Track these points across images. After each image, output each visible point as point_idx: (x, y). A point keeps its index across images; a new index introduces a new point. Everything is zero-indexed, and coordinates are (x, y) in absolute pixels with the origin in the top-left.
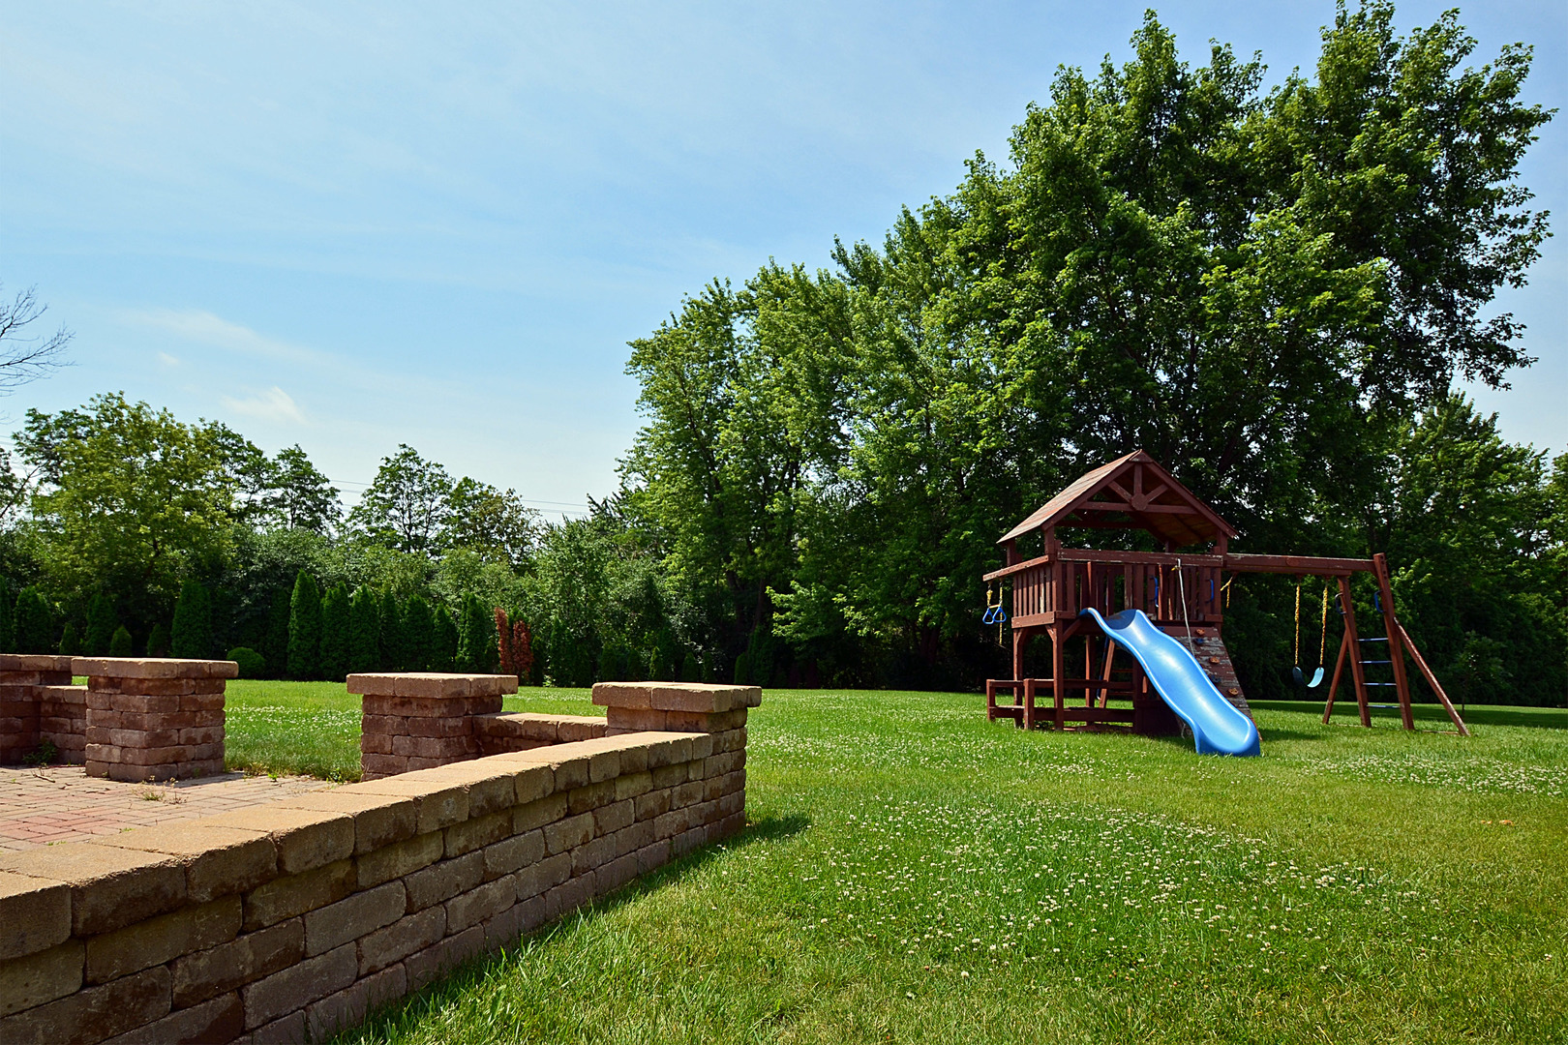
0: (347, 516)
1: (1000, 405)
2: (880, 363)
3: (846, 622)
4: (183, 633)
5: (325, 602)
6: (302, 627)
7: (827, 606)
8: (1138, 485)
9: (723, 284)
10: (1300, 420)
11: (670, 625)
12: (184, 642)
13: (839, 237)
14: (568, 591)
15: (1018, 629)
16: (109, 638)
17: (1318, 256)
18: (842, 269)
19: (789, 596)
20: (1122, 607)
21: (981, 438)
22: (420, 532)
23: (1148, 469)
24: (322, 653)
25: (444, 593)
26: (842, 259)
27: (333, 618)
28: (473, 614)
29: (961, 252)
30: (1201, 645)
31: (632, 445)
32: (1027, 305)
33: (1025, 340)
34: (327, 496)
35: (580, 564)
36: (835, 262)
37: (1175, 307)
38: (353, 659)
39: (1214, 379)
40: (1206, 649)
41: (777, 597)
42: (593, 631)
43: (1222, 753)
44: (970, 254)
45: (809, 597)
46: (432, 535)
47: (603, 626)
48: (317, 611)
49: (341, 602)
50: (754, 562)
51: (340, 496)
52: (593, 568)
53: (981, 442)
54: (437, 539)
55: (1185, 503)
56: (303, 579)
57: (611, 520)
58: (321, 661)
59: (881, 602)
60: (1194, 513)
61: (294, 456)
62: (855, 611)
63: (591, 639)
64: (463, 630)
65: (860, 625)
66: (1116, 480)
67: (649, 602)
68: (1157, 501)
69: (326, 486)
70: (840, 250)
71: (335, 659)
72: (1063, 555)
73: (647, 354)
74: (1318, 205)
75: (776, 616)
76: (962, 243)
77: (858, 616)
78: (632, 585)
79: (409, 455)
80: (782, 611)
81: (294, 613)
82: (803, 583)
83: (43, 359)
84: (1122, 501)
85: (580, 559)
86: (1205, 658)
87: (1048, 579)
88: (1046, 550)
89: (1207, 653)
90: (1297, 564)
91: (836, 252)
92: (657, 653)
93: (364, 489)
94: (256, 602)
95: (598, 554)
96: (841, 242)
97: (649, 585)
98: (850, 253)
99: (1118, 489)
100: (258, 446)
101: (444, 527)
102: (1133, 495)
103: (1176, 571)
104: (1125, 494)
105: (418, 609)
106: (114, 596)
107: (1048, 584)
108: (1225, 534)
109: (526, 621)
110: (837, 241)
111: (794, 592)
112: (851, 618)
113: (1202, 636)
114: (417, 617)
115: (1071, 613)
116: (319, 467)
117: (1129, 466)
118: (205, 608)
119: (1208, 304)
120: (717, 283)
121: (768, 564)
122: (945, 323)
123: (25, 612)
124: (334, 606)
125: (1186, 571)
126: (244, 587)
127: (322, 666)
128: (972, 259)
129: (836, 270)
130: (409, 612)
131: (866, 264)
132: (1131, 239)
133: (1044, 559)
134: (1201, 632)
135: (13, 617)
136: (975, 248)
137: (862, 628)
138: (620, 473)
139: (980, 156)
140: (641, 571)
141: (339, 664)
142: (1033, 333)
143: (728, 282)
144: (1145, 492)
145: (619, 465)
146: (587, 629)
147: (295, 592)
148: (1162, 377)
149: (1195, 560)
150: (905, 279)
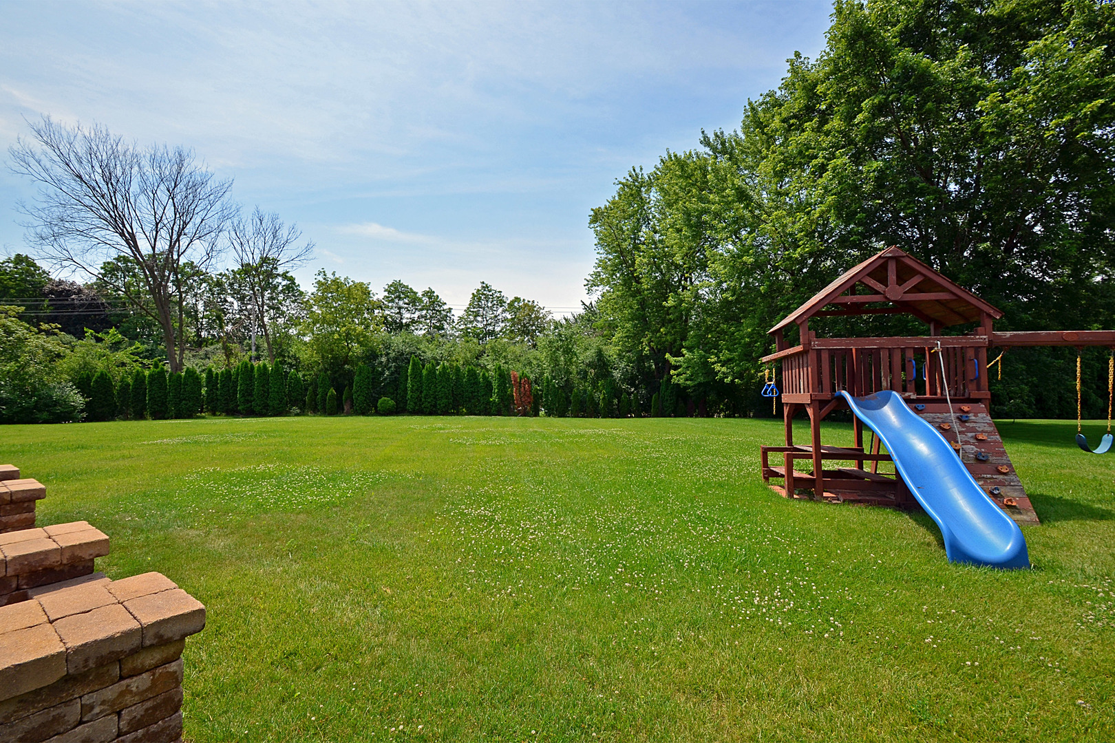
0: (456, 321)
1: (812, 222)
2: (728, 205)
3: (716, 374)
4: (358, 391)
5: (424, 372)
6: (413, 386)
7: (705, 365)
8: (892, 277)
9: (638, 170)
10: (1081, 207)
11: (613, 376)
12: (358, 396)
13: (704, 129)
14: (555, 361)
15: (787, 404)
16: (327, 394)
17: (1089, 67)
18: (707, 150)
19: (680, 359)
20: (879, 388)
21: (799, 246)
22: (491, 328)
23: (903, 262)
24: (423, 400)
25: (486, 364)
26: (706, 142)
27: (428, 381)
28: (500, 375)
29: (784, 121)
30: (965, 422)
31: (592, 270)
32: (831, 147)
33: (828, 174)
34: (447, 312)
35: (560, 343)
36: (702, 146)
37: (957, 130)
38: (438, 402)
39: (995, 182)
40: (971, 425)
41: (672, 360)
42: (569, 381)
43: (978, 562)
44: (791, 121)
45: (693, 359)
46: (498, 329)
47: (575, 378)
48: (420, 377)
49: (432, 372)
50: (660, 337)
51: (453, 312)
52: (568, 345)
53: (799, 250)
54: (500, 331)
55: (944, 289)
56: (414, 360)
57: (594, 313)
58: (423, 404)
59: (738, 360)
60: (954, 298)
61: (429, 294)
62: (722, 366)
63: (568, 386)
64: (495, 384)
65: (726, 375)
66: (868, 275)
67: (601, 364)
68: (917, 289)
69: (445, 307)
70: (705, 137)
71: (429, 402)
72: (816, 344)
73: (597, 216)
74: (1091, 25)
75: (672, 372)
76: (784, 115)
77: (724, 369)
78: (590, 354)
79: (486, 287)
80: (676, 368)
81: (409, 378)
82: (690, 349)
83: (303, 257)
84: (877, 293)
85: (561, 340)
86: (970, 435)
87: (805, 365)
88: (801, 340)
89: (973, 430)
90: (1075, 338)
91: (702, 139)
92: (604, 394)
93: (465, 308)
94: (392, 374)
95: (571, 337)
96: (706, 132)
97: (600, 353)
98: (712, 137)
99: (872, 283)
100: (415, 290)
101: (504, 324)
102: (887, 286)
103: (937, 353)
104: (879, 287)
105: (472, 374)
106: (329, 372)
107: (805, 369)
108: (989, 316)
109: (528, 378)
110: (703, 132)
111: (683, 356)
112: (719, 371)
113: (967, 412)
114: (471, 378)
115: (827, 395)
116: (443, 298)
117: (881, 261)
118: (368, 377)
119: (986, 122)
120: (634, 170)
121: (669, 338)
122: (774, 169)
123: (291, 382)
124: (428, 374)
125: (946, 352)
126: (386, 367)
127: (423, 406)
128: (793, 125)
129: (704, 150)
130: (467, 375)
131: (723, 144)
132: (916, 81)
133: (799, 348)
134: (966, 408)
135: (286, 385)
136: (795, 117)
137: (727, 378)
138: (587, 287)
139: (798, 55)
140: (595, 345)
141: (431, 405)
142: (834, 169)
143: (641, 169)
144: (901, 280)
145: (586, 282)
146: (566, 381)
147: (410, 367)
148: (953, 187)
149: (955, 341)
150: (749, 148)
